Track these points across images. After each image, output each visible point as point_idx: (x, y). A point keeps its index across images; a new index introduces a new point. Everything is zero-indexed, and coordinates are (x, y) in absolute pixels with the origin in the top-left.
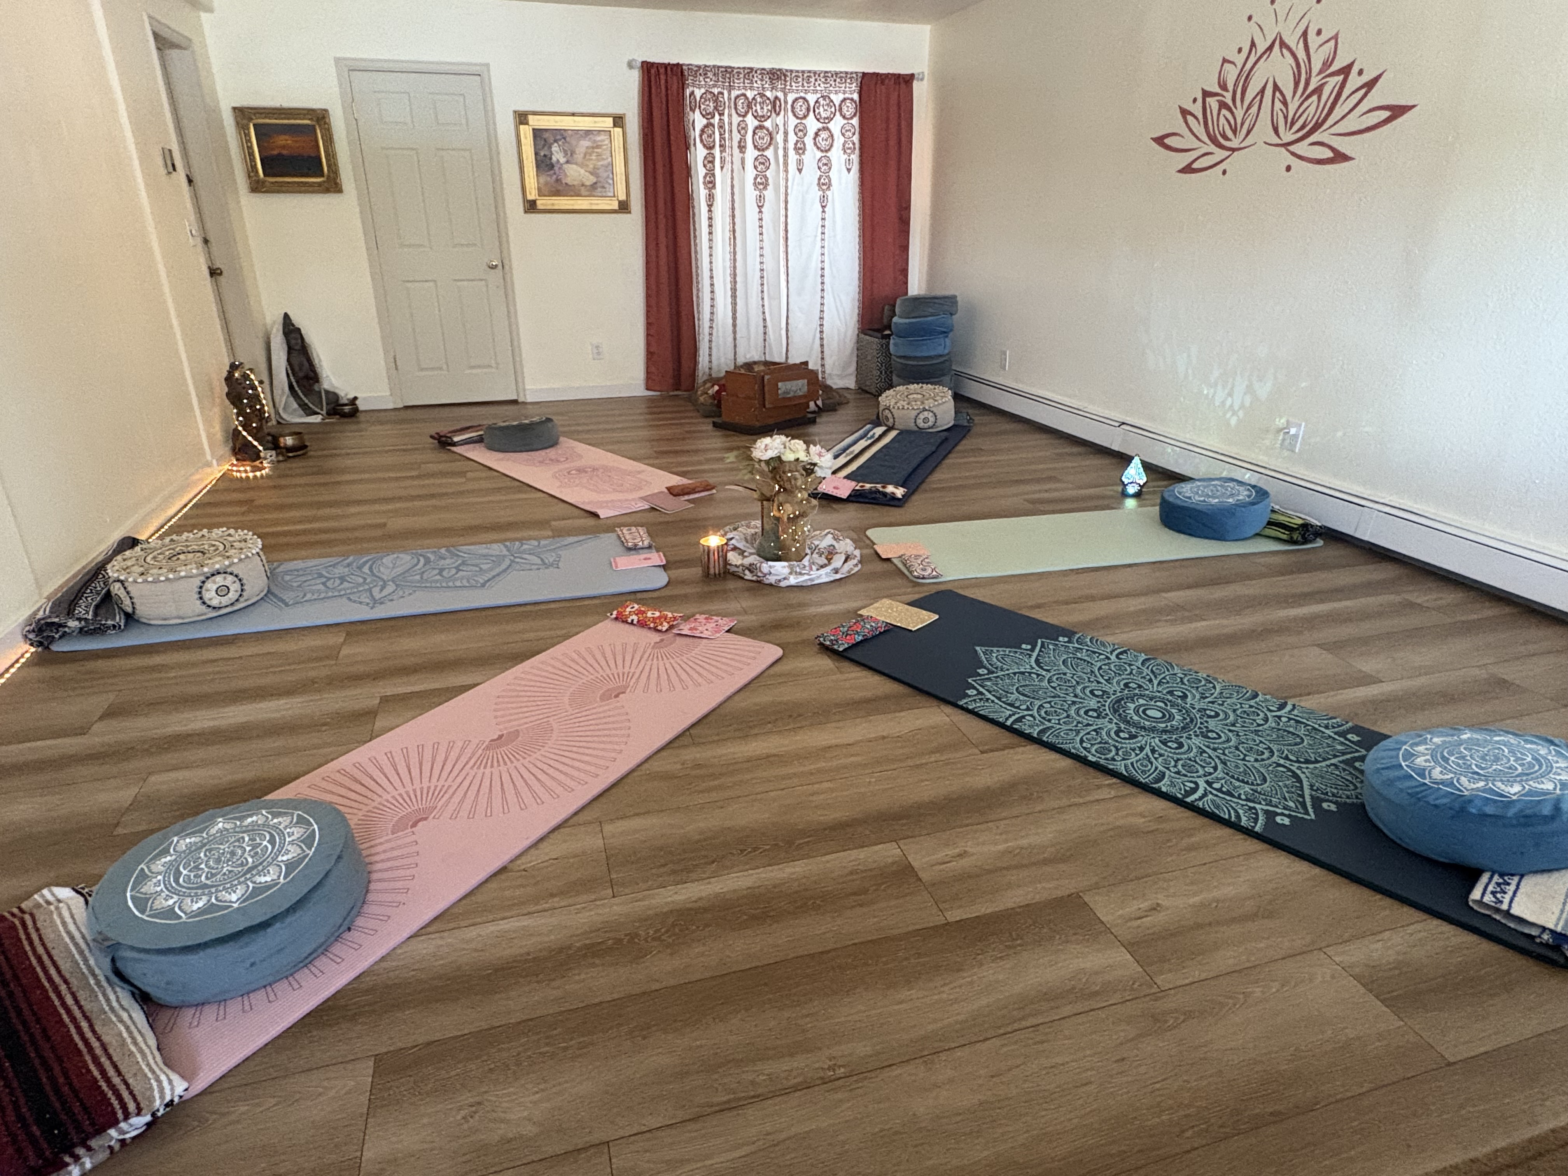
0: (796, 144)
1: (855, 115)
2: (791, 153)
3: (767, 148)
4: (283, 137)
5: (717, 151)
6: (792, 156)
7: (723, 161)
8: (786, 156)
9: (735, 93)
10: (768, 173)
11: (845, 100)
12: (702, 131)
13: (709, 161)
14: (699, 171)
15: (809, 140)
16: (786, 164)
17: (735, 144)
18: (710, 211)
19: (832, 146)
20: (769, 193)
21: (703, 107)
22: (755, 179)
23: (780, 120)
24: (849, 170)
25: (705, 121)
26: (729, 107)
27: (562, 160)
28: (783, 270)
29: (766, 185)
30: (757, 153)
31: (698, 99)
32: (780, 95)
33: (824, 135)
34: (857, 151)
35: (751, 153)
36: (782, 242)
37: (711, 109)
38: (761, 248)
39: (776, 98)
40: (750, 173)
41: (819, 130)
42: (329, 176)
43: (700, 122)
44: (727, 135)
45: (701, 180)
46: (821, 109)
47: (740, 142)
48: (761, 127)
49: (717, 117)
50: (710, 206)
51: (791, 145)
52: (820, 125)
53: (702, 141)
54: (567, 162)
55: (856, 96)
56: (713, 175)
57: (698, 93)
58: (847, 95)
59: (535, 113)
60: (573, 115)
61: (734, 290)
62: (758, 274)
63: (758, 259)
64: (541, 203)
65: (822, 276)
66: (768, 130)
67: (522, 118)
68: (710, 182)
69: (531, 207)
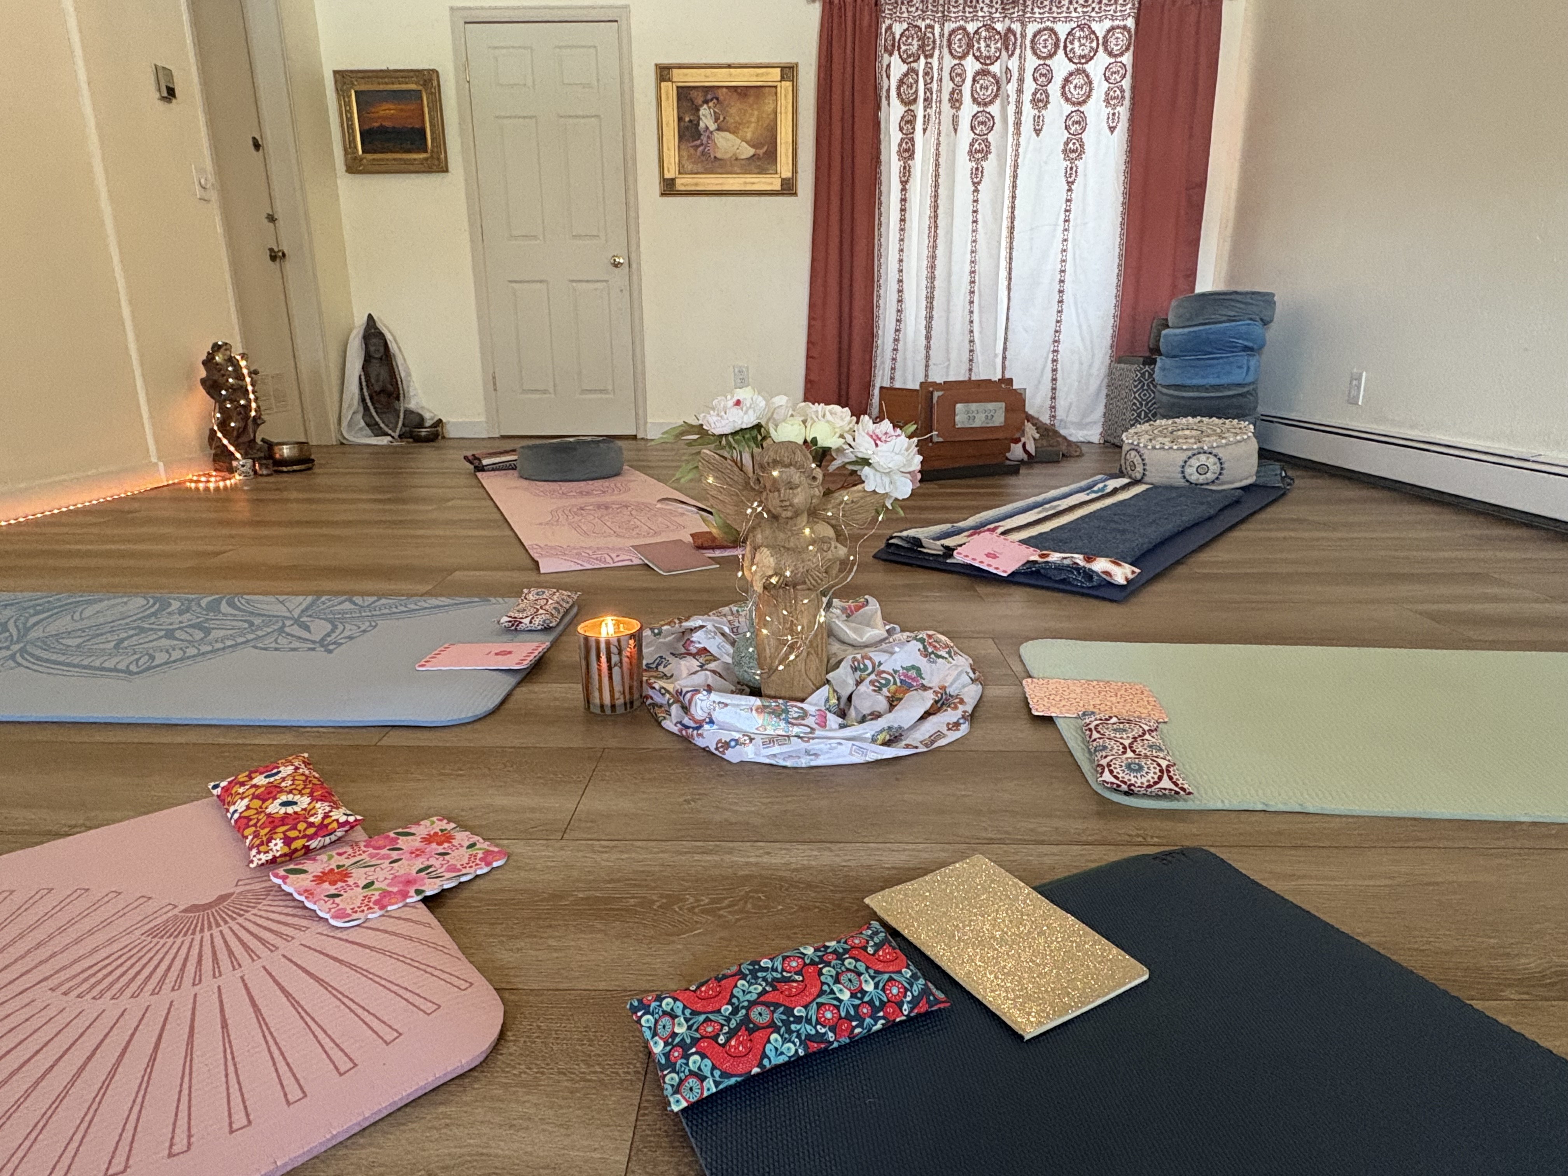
0: (1035, 94)
1: (1127, 49)
2: (1027, 107)
3: (991, 102)
4: (385, 106)
5: (919, 108)
6: (1028, 111)
7: (926, 120)
8: (1019, 113)
9: (949, 26)
10: (990, 137)
11: (1112, 29)
12: (901, 82)
13: (908, 121)
14: (892, 138)
15: (1054, 90)
16: (1018, 124)
17: (946, 96)
18: (904, 189)
19: (1089, 96)
20: (990, 165)
21: (903, 48)
22: (972, 145)
23: (1013, 64)
24: (1112, 129)
25: (905, 68)
26: (941, 47)
27: (712, 127)
28: (1003, 274)
29: (986, 153)
30: (976, 108)
31: (897, 37)
32: (1016, 27)
33: (1078, 80)
34: (1127, 102)
35: (968, 109)
36: (1005, 233)
37: (914, 48)
38: (974, 241)
39: (1009, 30)
40: (965, 136)
41: (1071, 74)
42: (432, 151)
43: (898, 68)
44: (935, 86)
45: (894, 148)
46: (1076, 43)
47: (952, 93)
48: (984, 73)
49: (922, 60)
50: (904, 183)
51: (1027, 97)
52: (1072, 67)
53: (899, 95)
54: (719, 129)
55: (1130, 23)
56: (912, 140)
57: (898, 29)
58: (1116, 23)
59: (680, 67)
60: (729, 66)
61: (930, 298)
62: (967, 278)
63: (968, 258)
64: (683, 183)
65: (1062, 281)
66: (994, 76)
67: (664, 72)
68: (906, 150)
69: (669, 188)
